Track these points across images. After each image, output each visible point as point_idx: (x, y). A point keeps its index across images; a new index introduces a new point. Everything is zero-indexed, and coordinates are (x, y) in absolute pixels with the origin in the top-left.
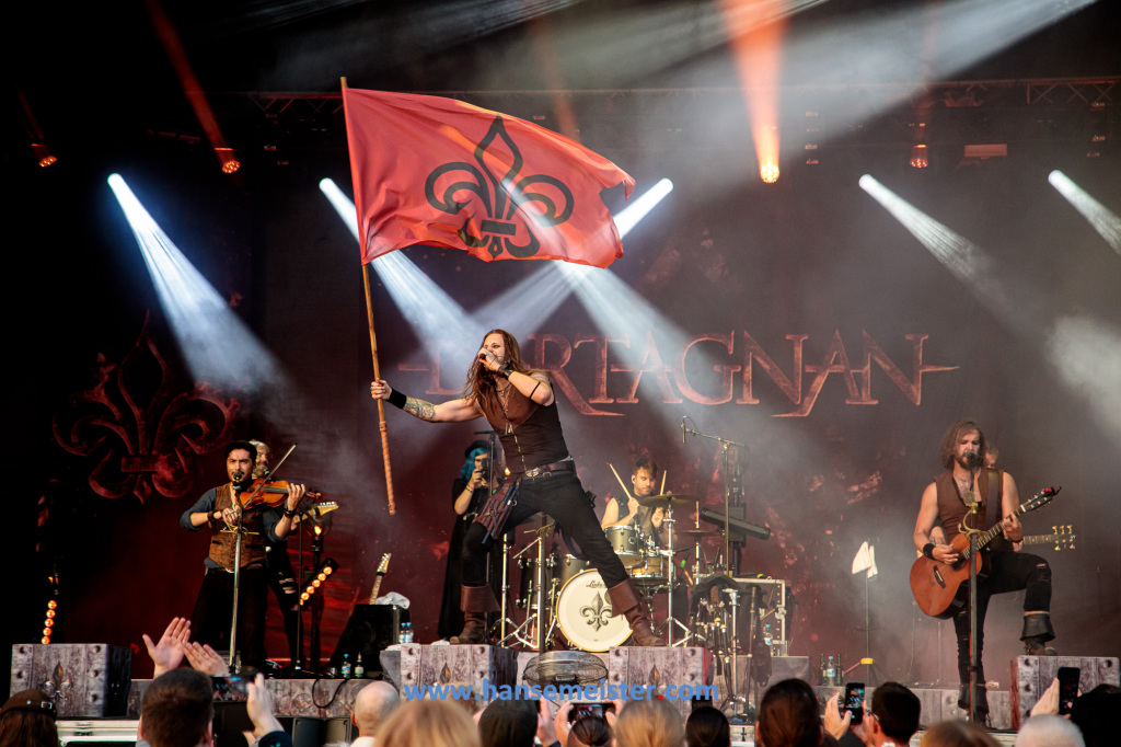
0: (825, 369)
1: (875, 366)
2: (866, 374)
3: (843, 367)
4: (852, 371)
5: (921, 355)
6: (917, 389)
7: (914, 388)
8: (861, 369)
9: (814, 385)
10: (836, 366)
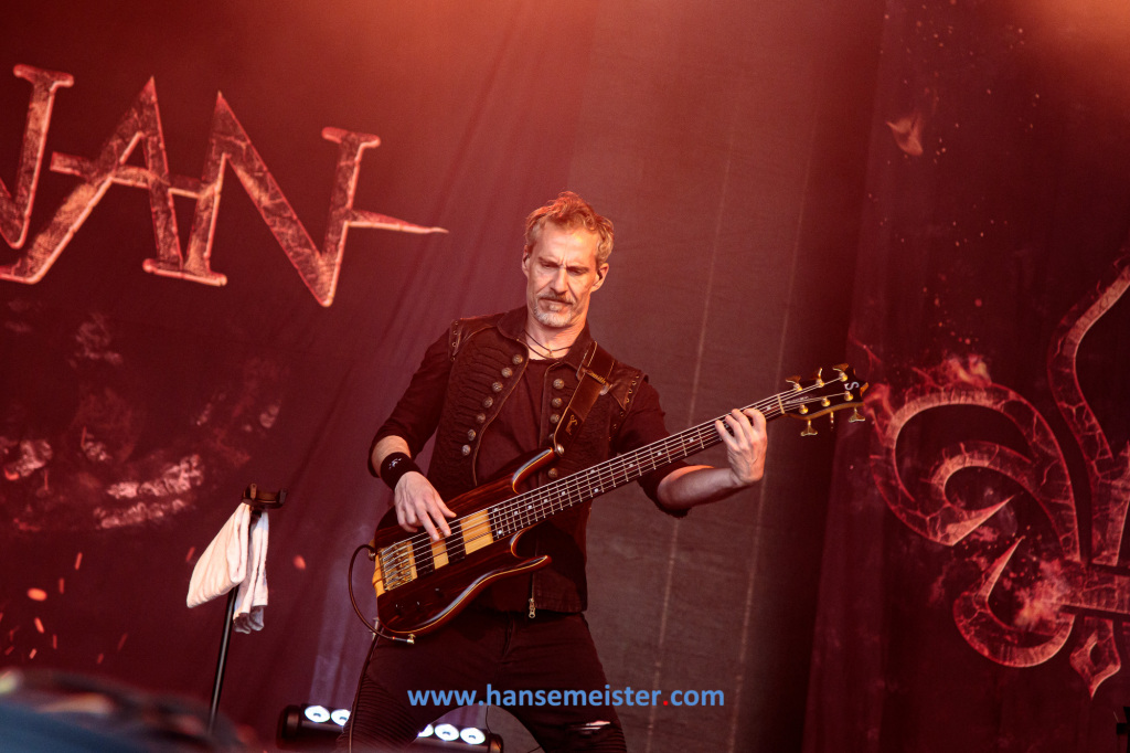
0: (104, 172)
1: (233, 190)
2: (208, 207)
3: (151, 176)
4: (172, 191)
5: (352, 184)
6: (331, 266)
7: (321, 262)
8: (197, 189)
9: (68, 207)
10: (133, 171)
